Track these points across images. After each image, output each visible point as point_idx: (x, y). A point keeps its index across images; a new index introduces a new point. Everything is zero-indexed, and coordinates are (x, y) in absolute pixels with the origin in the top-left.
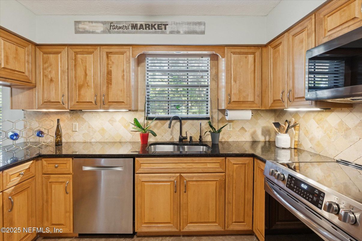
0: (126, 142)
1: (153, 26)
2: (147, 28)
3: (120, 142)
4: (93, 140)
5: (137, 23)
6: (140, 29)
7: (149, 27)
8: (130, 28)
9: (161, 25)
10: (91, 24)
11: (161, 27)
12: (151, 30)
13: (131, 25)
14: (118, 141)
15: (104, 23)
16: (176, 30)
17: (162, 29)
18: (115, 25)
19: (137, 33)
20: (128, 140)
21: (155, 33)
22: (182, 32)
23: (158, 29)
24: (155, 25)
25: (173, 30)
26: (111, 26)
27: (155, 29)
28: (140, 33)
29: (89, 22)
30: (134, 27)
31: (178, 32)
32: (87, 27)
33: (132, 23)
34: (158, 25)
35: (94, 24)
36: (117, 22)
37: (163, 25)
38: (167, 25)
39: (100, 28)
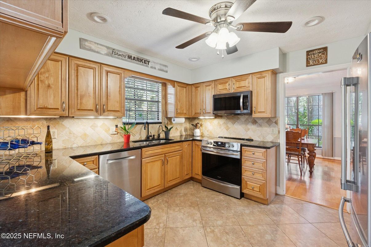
0: (107, 144)
1: (141, 60)
2: (138, 61)
4: (74, 146)
5: (132, 55)
6: (133, 60)
7: (139, 60)
8: (127, 57)
9: (146, 61)
10: (96, 45)
11: (146, 62)
12: (140, 63)
13: (127, 55)
14: (100, 143)
15: (108, 48)
16: (154, 66)
17: (146, 64)
18: (117, 52)
19: (131, 62)
20: (108, 142)
21: (143, 65)
22: (157, 68)
23: (144, 63)
24: (143, 60)
25: (152, 66)
26: (113, 52)
27: (143, 63)
28: (134, 63)
29: (95, 43)
30: (130, 57)
31: (155, 68)
32: (93, 47)
33: (129, 54)
34: (145, 60)
35: (99, 46)
36: (118, 51)
37: (148, 61)
38: (150, 62)
39: (104, 51)
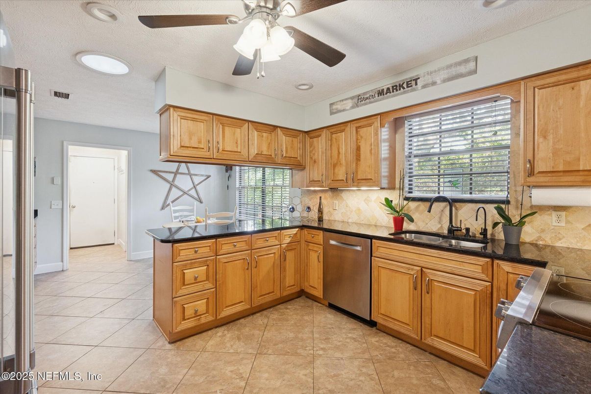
1: (401, 86)
2: (395, 90)
3: (376, 226)
4: (350, 221)
5: (384, 87)
6: (386, 94)
7: (397, 88)
8: (377, 95)
9: (411, 81)
10: (342, 103)
11: (411, 84)
12: (399, 92)
13: (377, 92)
14: (373, 224)
15: (352, 98)
16: (430, 81)
17: (412, 86)
18: (362, 97)
19: (383, 99)
20: (384, 224)
21: (404, 93)
22: (439, 82)
23: (408, 87)
24: (403, 83)
25: (425, 83)
26: (358, 99)
27: (404, 88)
28: (388, 98)
29: (340, 101)
30: (381, 93)
31: (434, 83)
32: (339, 106)
33: (378, 89)
34: (407, 82)
35: (344, 102)
36: (365, 93)
37: (414, 80)
38: (419, 78)
39: (349, 104)
